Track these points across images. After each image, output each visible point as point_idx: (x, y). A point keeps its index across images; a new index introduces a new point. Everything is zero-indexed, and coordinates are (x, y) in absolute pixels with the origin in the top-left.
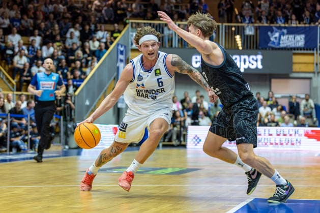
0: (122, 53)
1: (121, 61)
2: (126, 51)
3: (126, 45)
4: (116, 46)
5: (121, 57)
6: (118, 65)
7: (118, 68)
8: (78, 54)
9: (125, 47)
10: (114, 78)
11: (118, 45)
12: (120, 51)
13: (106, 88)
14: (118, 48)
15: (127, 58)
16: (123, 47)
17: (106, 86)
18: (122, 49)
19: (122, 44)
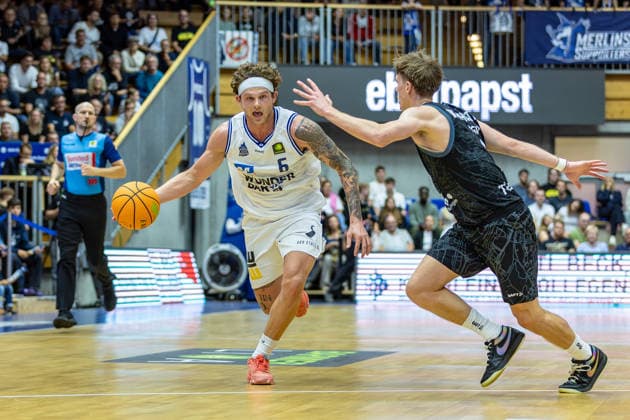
0: (199, 78)
1: (199, 97)
2: (208, 73)
3: (207, 59)
4: (186, 63)
5: (197, 88)
6: (190, 108)
7: (191, 115)
9: (206, 65)
10: (182, 140)
11: (189, 59)
12: (195, 73)
13: (162, 162)
14: (191, 67)
15: (211, 90)
16: (202, 65)
17: (162, 158)
18: (199, 70)
19: (200, 57)
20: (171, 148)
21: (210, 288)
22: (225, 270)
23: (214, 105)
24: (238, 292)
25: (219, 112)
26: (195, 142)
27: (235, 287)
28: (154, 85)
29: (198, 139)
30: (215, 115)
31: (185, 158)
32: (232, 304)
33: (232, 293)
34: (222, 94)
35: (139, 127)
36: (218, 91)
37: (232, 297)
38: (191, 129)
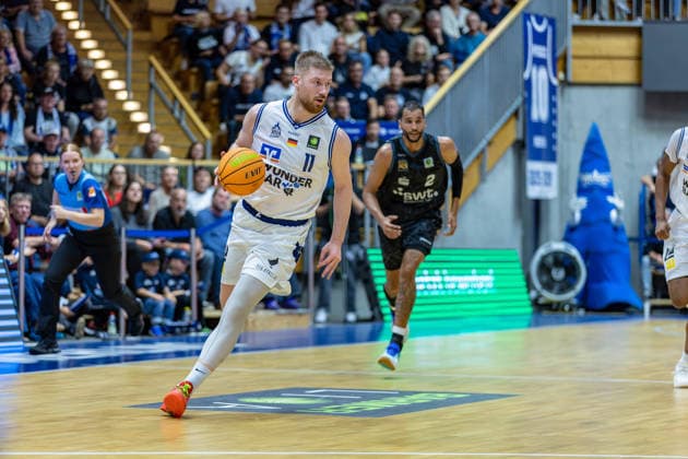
0: (540, 39)
1: (539, 62)
2: (554, 33)
3: (553, 14)
4: (521, 21)
5: (537, 50)
6: (526, 75)
7: (528, 84)
8: (417, 45)
9: (552, 22)
10: (516, 114)
11: (526, 16)
12: (534, 31)
13: (484, 142)
14: (529, 24)
15: (559, 52)
16: (545, 22)
17: (484, 137)
18: (540, 29)
19: (542, 13)
20: (498, 125)
21: (540, 296)
22: (559, 274)
23: (565, 71)
24: (575, 302)
25: (571, 78)
26: (535, 116)
27: (570, 296)
28: (475, 47)
29: (540, 112)
30: (566, 83)
31: (520, 136)
32: (567, 316)
33: (567, 302)
34: (575, 57)
35: (448, 101)
36: (571, 53)
37: (567, 308)
38: (528, 101)
